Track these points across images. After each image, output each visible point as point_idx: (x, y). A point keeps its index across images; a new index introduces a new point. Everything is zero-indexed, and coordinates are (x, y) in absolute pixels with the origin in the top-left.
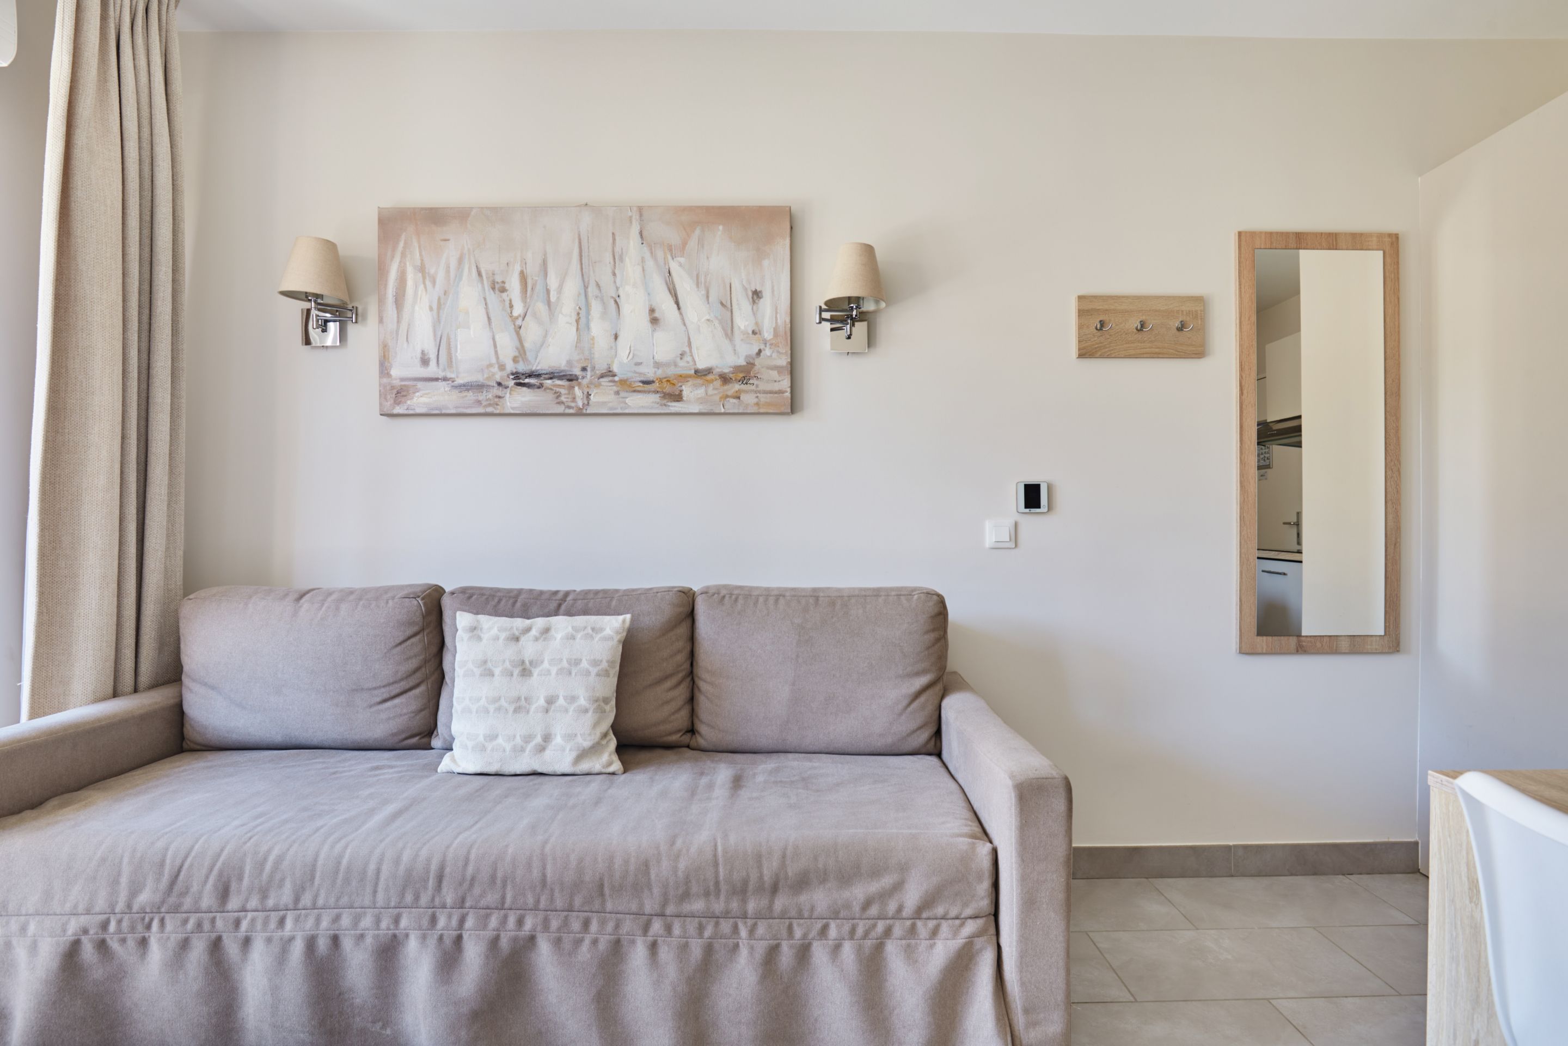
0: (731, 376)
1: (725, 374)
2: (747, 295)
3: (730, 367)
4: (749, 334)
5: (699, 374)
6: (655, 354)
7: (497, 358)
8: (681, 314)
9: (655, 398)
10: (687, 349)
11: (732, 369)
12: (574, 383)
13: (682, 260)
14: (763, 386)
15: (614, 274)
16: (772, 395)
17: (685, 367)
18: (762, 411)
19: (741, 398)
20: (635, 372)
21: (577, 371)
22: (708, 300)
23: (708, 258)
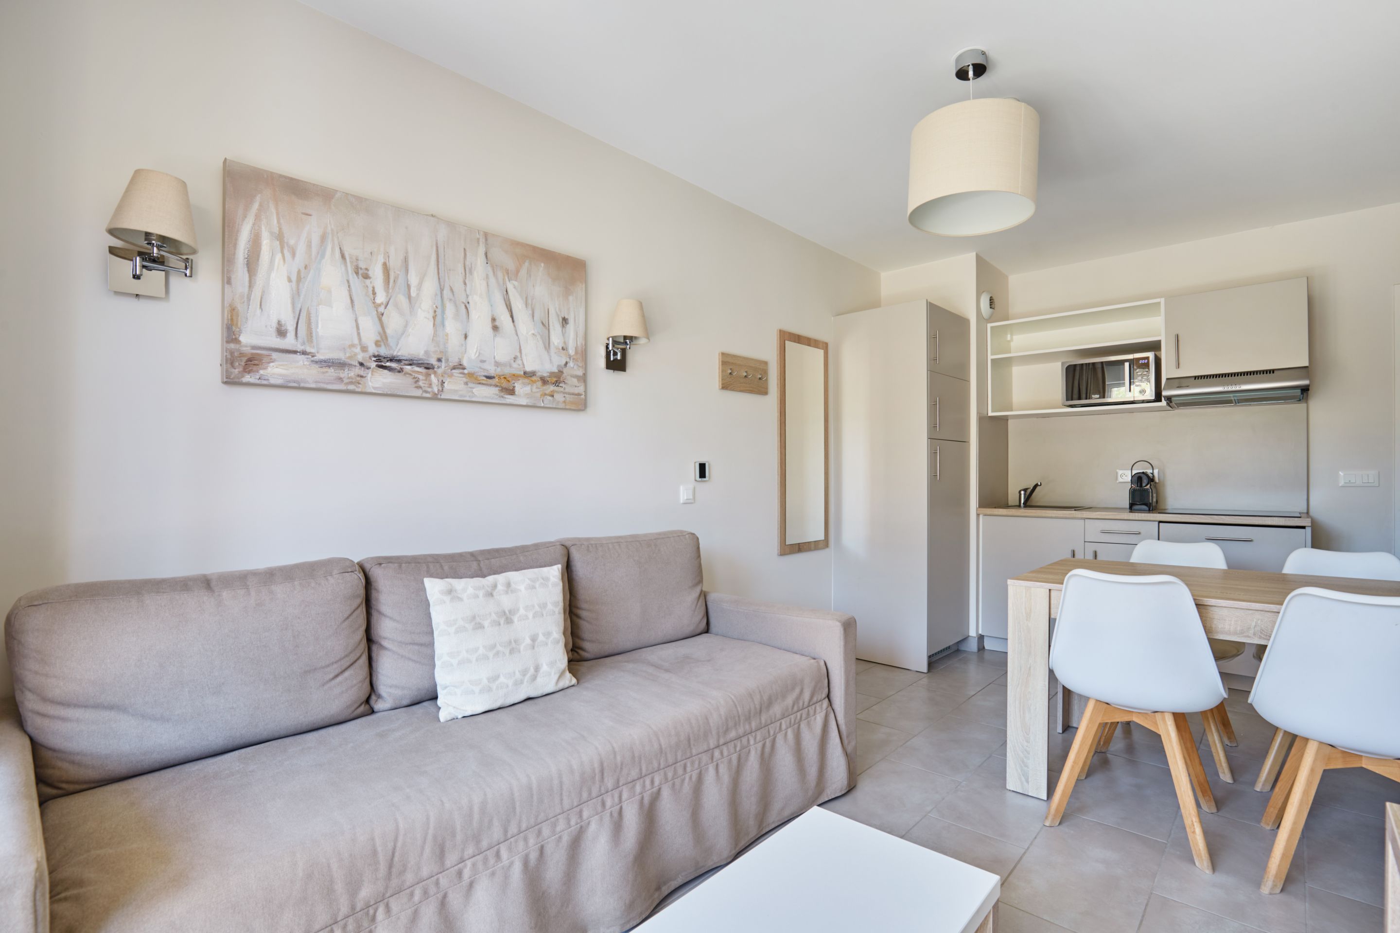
0: (548, 379)
1: (544, 377)
2: (559, 320)
3: (548, 372)
4: (559, 349)
5: (527, 375)
6: (496, 355)
7: (360, 339)
8: (515, 326)
9: (495, 390)
10: (518, 354)
11: (549, 374)
12: (430, 371)
13: (516, 283)
14: (568, 389)
15: (465, 284)
16: (573, 396)
17: (516, 369)
18: (568, 407)
19: (554, 397)
20: (481, 368)
21: (433, 361)
22: (533, 319)
23: (534, 286)
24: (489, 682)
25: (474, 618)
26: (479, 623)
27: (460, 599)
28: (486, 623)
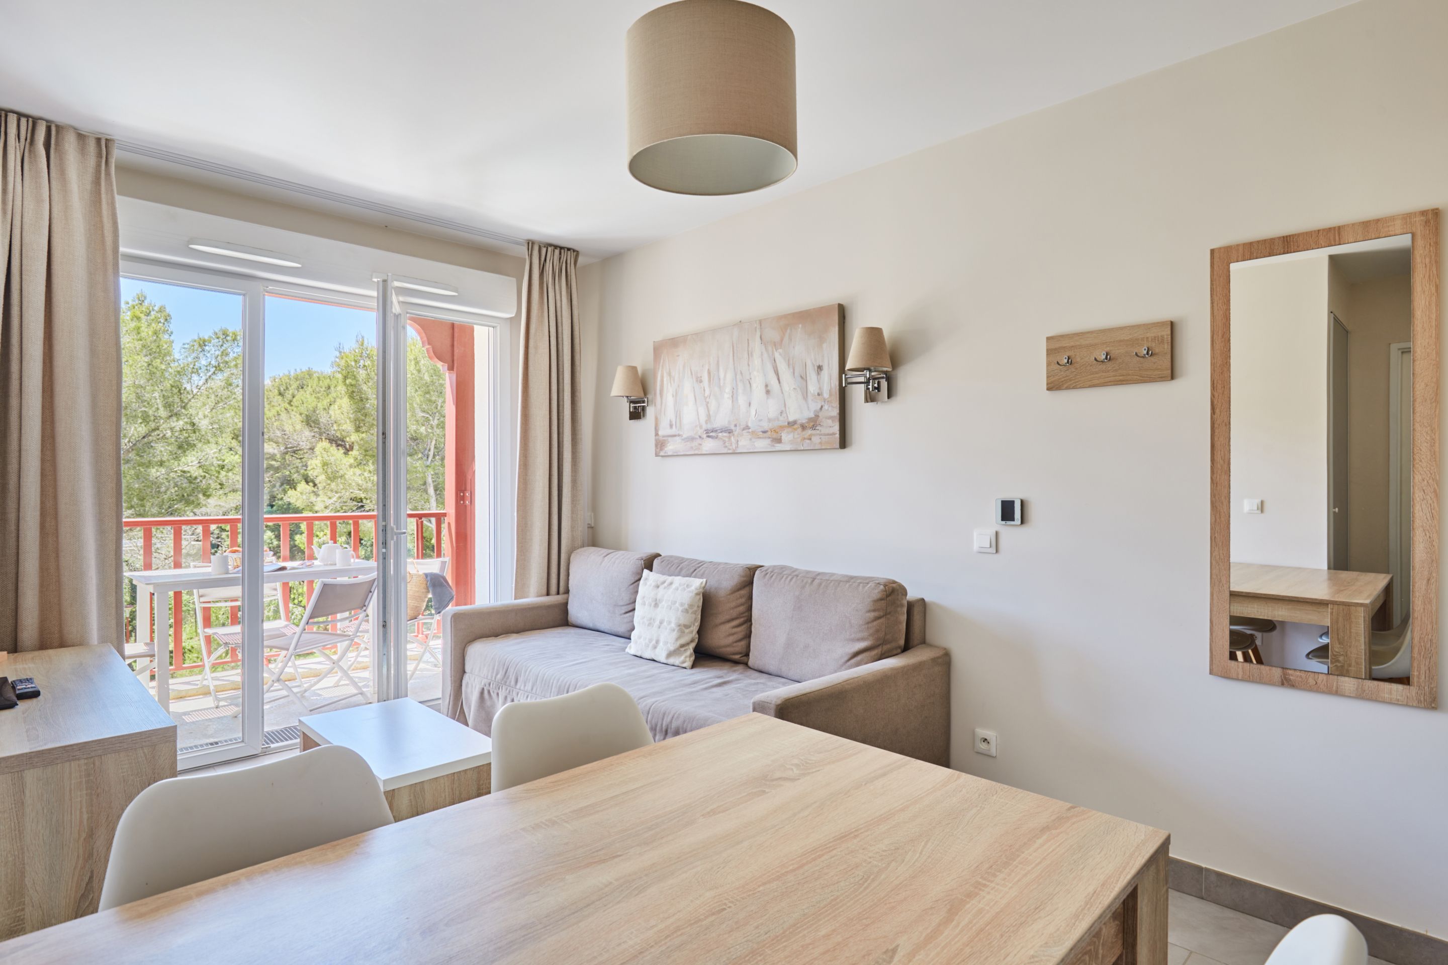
0: (806, 425)
1: (803, 424)
2: (814, 369)
4: (815, 395)
5: (790, 425)
6: (768, 413)
7: (699, 421)
8: (780, 386)
10: (783, 409)
11: (807, 420)
12: (731, 434)
13: (780, 351)
14: (824, 430)
15: (749, 365)
16: (829, 437)
17: (782, 421)
18: (823, 447)
19: (812, 439)
20: (759, 426)
21: (732, 427)
22: (794, 375)
23: (794, 347)
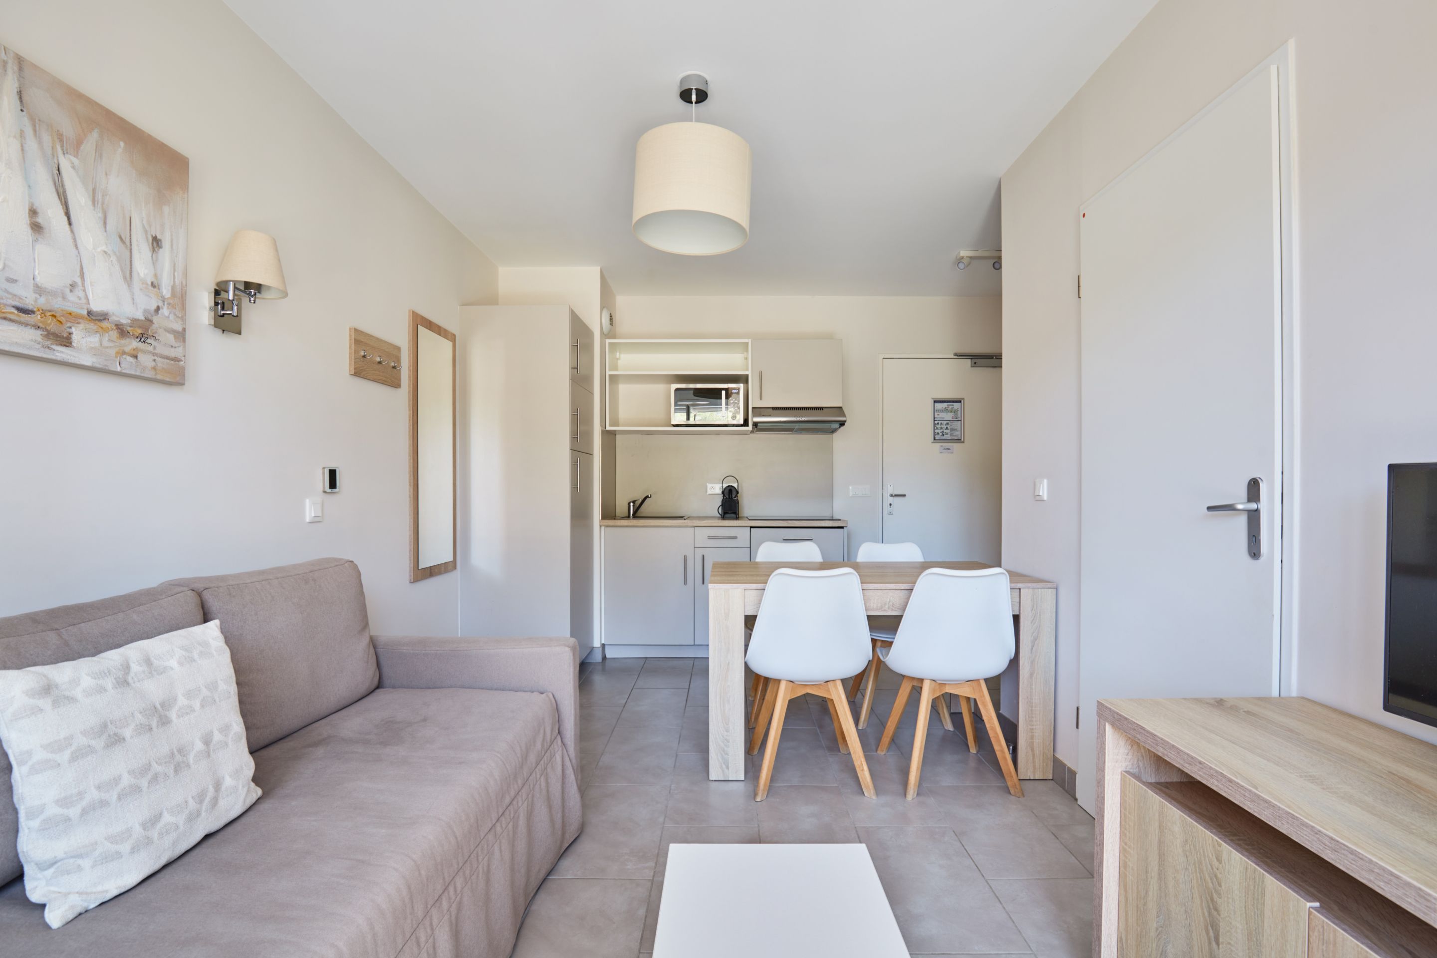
0: (129, 329)
1: (122, 325)
2: (147, 238)
3: (128, 318)
4: (147, 284)
5: (93, 317)
6: (36, 273)
8: (72, 231)
9: (37, 335)
10: (79, 281)
11: (129, 321)
13: (75, 161)
14: (160, 350)
16: (168, 361)
17: (74, 304)
18: (159, 377)
19: (138, 357)
20: (6, 291)
22: (105, 227)
23: (106, 174)
24: (144, 829)
25: (105, 726)
26: (116, 734)
27: (72, 700)
28: (127, 733)
